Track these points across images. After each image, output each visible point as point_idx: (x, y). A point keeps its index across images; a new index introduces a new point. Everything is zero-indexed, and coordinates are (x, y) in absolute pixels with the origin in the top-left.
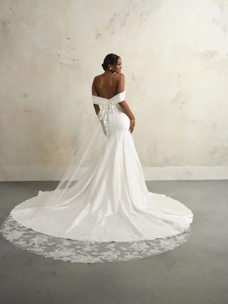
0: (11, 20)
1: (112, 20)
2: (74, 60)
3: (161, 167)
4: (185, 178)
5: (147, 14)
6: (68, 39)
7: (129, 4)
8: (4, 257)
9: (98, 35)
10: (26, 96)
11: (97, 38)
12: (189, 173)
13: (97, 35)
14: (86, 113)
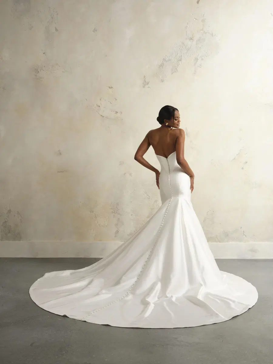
0: (44, 67)
1: (162, 66)
2: (117, 112)
3: (220, 242)
4: (249, 257)
5: (202, 59)
6: (110, 88)
7: (182, 48)
8: (32, 345)
9: (145, 83)
10: (60, 154)
11: (144, 87)
12: (253, 251)
13: (143, 83)
14: (130, 174)
